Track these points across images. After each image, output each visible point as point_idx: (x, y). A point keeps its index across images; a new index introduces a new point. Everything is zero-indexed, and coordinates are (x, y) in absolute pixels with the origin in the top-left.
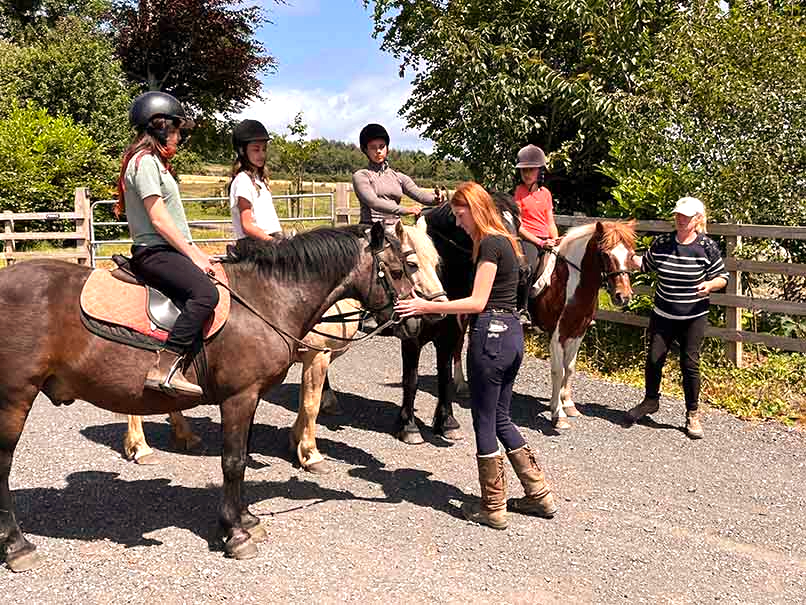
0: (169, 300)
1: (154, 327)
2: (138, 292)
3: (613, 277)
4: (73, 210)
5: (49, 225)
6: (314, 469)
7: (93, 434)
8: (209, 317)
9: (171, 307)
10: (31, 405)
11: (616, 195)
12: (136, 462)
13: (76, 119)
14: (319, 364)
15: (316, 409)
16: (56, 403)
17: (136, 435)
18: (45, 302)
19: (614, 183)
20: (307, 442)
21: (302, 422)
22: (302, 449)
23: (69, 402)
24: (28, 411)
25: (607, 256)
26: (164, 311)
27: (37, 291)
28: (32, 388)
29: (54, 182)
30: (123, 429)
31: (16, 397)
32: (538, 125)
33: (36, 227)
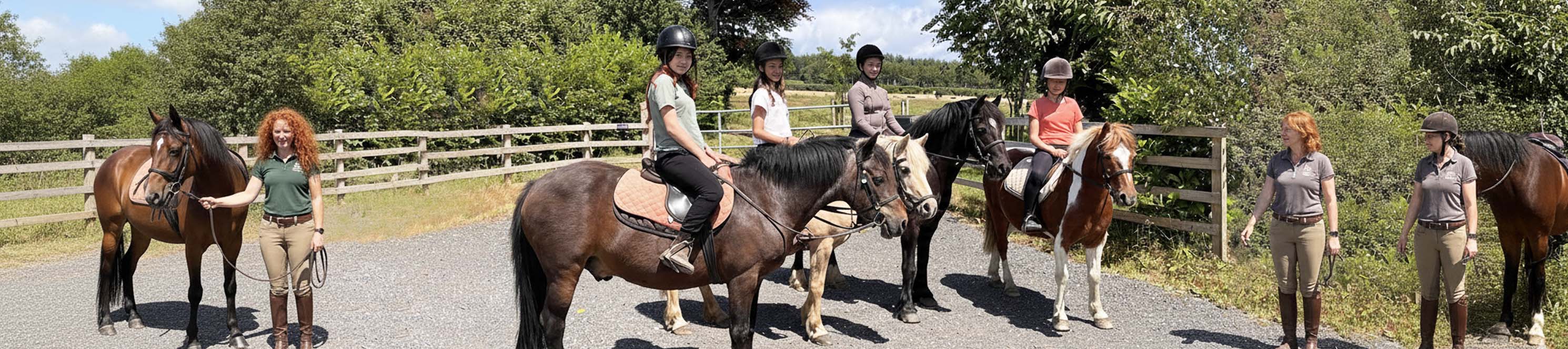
0: (685, 197)
1: (671, 220)
2: (661, 189)
3: (1115, 179)
4: (639, 122)
5: (622, 135)
6: (820, 341)
7: (646, 309)
8: (715, 210)
9: (686, 201)
10: (578, 280)
11: (1116, 100)
12: (673, 332)
13: (646, 41)
14: (823, 251)
15: (822, 290)
16: (598, 279)
17: (674, 309)
18: (586, 196)
19: (1113, 89)
20: (814, 317)
21: (811, 301)
22: (810, 323)
23: (607, 279)
24: (576, 285)
25: (1109, 157)
26: (681, 205)
27: (581, 189)
28: (577, 266)
29: (626, 96)
30: (663, 305)
31: (563, 272)
32: (1055, 37)
33: (611, 135)
